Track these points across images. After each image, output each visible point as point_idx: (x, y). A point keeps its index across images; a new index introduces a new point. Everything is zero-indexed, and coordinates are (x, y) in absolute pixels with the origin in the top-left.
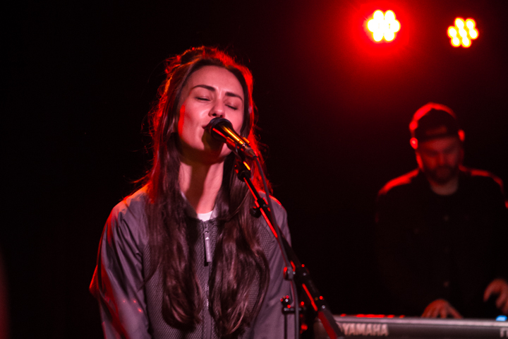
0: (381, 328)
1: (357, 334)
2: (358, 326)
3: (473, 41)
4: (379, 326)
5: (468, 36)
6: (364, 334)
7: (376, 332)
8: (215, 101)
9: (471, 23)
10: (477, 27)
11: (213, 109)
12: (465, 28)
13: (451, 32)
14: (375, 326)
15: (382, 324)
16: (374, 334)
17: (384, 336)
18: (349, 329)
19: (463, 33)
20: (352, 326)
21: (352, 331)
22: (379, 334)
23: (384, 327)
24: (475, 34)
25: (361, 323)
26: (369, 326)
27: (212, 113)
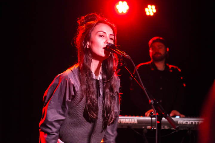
0: (135, 120)
1: (126, 123)
2: (126, 120)
3: (154, 13)
4: (134, 120)
5: (152, 12)
6: (128, 123)
7: (133, 122)
8: (106, 37)
9: (154, 7)
10: (156, 8)
11: (106, 41)
12: (152, 9)
13: (146, 10)
14: (132, 120)
15: (135, 119)
16: (132, 123)
17: (136, 123)
18: (123, 121)
19: (151, 10)
20: (124, 120)
21: (124, 122)
22: (134, 123)
23: (136, 120)
24: (155, 11)
25: (127, 119)
26: (130, 120)
27: (106, 42)
